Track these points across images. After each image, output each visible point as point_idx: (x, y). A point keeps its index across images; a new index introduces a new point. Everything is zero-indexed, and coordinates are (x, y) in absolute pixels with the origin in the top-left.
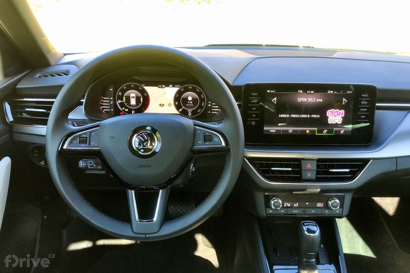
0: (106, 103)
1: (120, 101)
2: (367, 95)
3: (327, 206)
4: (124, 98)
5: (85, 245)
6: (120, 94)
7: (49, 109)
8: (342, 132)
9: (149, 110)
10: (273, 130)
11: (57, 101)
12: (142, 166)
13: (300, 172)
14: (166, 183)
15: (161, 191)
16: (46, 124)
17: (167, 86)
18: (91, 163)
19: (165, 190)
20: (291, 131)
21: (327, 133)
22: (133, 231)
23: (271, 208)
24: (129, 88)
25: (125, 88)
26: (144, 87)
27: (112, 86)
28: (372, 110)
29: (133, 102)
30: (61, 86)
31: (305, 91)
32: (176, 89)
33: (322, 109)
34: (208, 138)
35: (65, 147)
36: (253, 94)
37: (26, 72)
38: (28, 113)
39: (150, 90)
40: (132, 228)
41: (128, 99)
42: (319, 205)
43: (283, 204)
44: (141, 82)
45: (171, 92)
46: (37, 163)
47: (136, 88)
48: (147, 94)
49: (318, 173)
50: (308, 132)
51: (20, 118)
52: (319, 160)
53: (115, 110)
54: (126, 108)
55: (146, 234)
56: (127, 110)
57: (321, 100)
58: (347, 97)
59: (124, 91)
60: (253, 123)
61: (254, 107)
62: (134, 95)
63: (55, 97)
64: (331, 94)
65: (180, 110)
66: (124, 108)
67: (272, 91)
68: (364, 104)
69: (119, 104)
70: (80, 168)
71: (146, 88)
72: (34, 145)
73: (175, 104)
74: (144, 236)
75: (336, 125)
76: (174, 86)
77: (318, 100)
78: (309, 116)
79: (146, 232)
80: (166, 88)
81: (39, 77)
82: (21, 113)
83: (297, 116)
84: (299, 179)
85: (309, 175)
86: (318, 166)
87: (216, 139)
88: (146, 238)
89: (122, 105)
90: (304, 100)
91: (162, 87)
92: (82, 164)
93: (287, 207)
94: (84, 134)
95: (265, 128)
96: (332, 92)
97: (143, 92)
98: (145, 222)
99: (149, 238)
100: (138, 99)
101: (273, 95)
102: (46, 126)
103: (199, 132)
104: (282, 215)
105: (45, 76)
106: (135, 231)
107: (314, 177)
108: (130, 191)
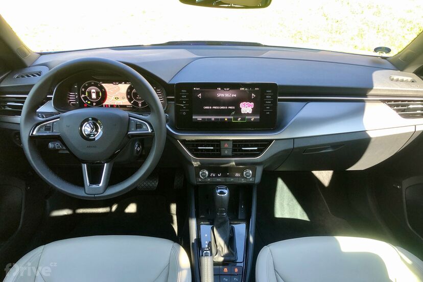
0: (72, 98)
1: (83, 96)
2: (270, 91)
3: (242, 176)
4: (87, 93)
5: (66, 212)
6: (83, 90)
7: (23, 102)
8: (252, 119)
9: (107, 102)
10: (199, 118)
11: (28, 97)
12: (89, 147)
13: (220, 150)
14: (109, 158)
15: (106, 164)
16: (20, 115)
17: (120, 82)
18: (57, 145)
19: (108, 164)
20: (213, 119)
21: (241, 120)
22: (85, 192)
23: (200, 177)
24: (90, 85)
25: (87, 85)
26: (102, 84)
27: (77, 84)
28: (274, 102)
29: (94, 96)
30: (32, 86)
31: (222, 89)
32: (127, 86)
33: (236, 102)
34: (139, 126)
35: (34, 133)
36: (183, 91)
37: (7, 73)
38: (10, 106)
39: (107, 86)
40: (85, 190)
41: (90, 94)
42: (237, 175)
43: (209, 174)
44: (99, 81)
45: (124, 87)
46: (18, 144)
47: (95, 85)
48: (105, 90)
49: (234, 150)
50: (226, 119)
51: (3, 110)
52: (234, 141)
53: (79, 102)
54: (89, 101)
55: (95, 195)
56: (89, 102)
57: (235, 95)
58: (255, 92)
59: (86, 88)
60: (184, 113)
61: (185, 101)
62: (94, 91)
63: (27, 94)
64: (242, 90)
65: (132, 102)
66: (87, 101)
67: (197, 89)
68: (269, 98)
69: (83, 97)
70: (50, 149)
71: (103, 85)
72: (16, 132)
73: (127, 97)
74: (93, 196)
75: (248, 114)
76: (125, 83)
77: (233, 95)
78: (226, 108)
79: (95, 193)
80: (120, 85)
81: (17, 77)
82: (4, 106)
83: (218, 108)
84: (219, 156)
85: (226, 152)
86: (234, 146)
87: (144, 127)
88: (95, 197)
89: (85, 98)
90: (223, 95)
91: (116, 84)
92: (51, 145)
93: (213, 177)
94: (48, 124)
95: (193, 117)
96: (243, 89)
97: (102, 88)
98: (94, 186)
99: (97, 197)
100: (97, 94)
101: (198, 92)
102: (20, 117)
103: (133, 121)
104: (208, 183)
105: (23, 77)
106: (86, 192)
107: (230, 154)
108: (83, 165)
